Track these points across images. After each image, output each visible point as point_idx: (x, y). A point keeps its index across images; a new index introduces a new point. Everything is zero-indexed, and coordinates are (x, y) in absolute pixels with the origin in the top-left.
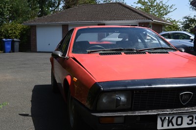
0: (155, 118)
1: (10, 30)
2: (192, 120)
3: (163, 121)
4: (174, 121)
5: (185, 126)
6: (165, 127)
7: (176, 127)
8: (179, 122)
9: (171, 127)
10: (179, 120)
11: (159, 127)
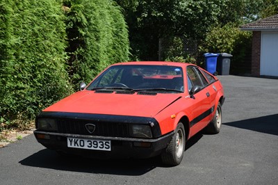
0: (65, 139)
1: (221, 38)
2: (91, 144)
3: (71, 142)
4: (78, 142)
5: (86, 147)
6: (73, 146)
7: (80, 147)
8: (82, 144)
9: (76, 147)
10: (82, 142)
11: (69, 146)
